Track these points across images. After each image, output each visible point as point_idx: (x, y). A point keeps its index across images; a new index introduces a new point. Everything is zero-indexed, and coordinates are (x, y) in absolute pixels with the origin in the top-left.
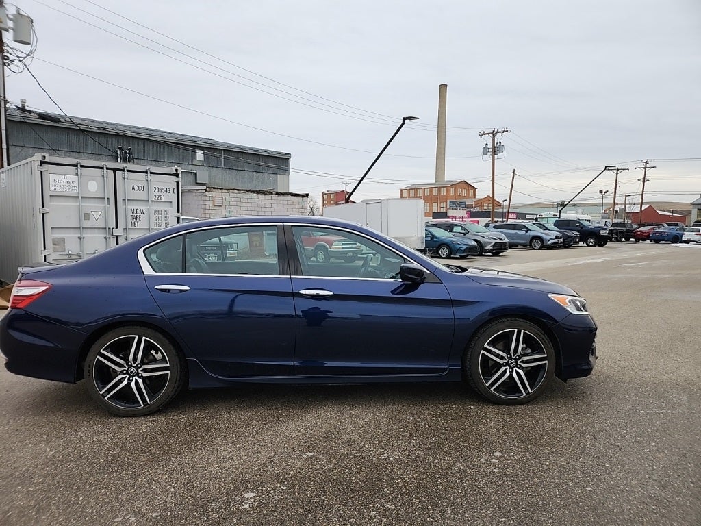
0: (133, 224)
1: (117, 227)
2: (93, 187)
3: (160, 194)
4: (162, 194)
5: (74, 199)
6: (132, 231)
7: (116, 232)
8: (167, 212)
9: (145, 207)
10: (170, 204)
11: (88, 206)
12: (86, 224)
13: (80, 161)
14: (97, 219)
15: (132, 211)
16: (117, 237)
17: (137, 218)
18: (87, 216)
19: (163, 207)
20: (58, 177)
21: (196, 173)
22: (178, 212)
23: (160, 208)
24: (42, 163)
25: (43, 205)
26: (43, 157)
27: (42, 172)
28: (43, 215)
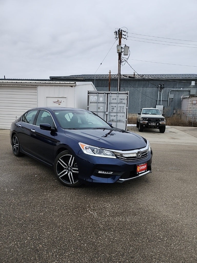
0: (112, 111)
1: (107, 112)
2: (101, 99)
3: (121, 100)
4: (122, 100)
5: (96, 103)
6: (112, 113)
7: (107, 113)
8: (123, 107)
9: (116, 105)
10: (124, 104)
11: (100, 105)
12: (99, 110)
13: (98, 92)
14: (102, 109)
15: (112, 106)
16: (107, 114)
17: (113, 109)
18: (99, 108)
19: (122, 105)
20: (92, 97)
21: (190, 91)
22: (127, 107)
23: (121, 105)
24: (88, 93)
25: (88, 105)
26: (89, 91)
27: (88, 96)
28: (88, 108)
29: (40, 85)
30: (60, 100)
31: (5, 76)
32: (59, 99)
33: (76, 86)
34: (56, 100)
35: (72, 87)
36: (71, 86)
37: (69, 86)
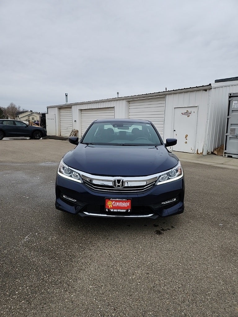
20: (236, 102)
24: (230, 97)
25: (228, 115)
26: (231, 94)
27: (229, 101)
28: (228, 119)
29: (169, 94)
30: (190, 110)
31: (166, 88)
32: (188, 109)
33: (211, 88)
34: (184, 111)
35: (206, 90)
36: (204, 90)
37: (202, 90)
